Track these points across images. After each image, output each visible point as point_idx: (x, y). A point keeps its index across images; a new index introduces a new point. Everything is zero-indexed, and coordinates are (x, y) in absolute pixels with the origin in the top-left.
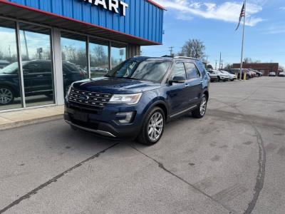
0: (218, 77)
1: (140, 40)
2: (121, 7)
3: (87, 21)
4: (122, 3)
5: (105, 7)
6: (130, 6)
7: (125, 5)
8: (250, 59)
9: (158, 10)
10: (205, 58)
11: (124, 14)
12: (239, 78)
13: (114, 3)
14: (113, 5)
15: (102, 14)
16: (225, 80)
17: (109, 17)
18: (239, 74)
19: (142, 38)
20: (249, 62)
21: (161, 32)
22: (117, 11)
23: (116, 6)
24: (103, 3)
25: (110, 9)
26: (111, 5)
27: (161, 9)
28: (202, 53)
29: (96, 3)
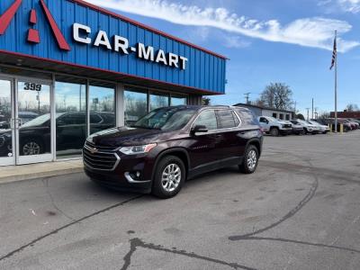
0: (305, 128)
1: (199, 91)
2: (180, 61)
3: (148, 77)
4: (181, 58)
5: (166, 63)
6: (190, 60)
7: (184, 59)
8: (356, 107)
9: (220, 60)
10: (293, 106)
11: (184, 68)
12: (333, 129)
13: (174, 58)
14: (173, 61)
15: (163, 70)
16: (315, 133)
17: (169, 72)
18: (334, 126)
19: (202, 89)
20: (354, 110)
21: (224, 82)
22: (176, 66)
23: (176, 62)
24: (164, 60)
25: (170, 64)
26: (171, 60)
27: (224, 59)
28: (289, 100)
29: (157, 61)
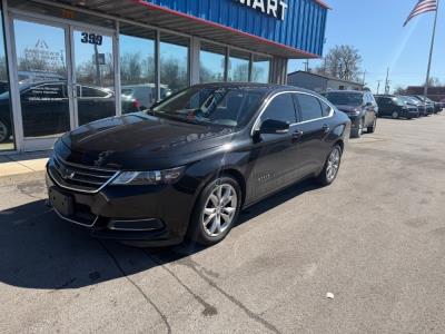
4: (281, 3)
5: (263, 10)
7: (284, 5)
8: (437, 80)
11: (282, 17)
13: (273, 3)
20: (435, 85)
21: (323, 41)
22: (275, 14)
23: (275, 8)
24: (261, 5)
25: (268, 12)
26: (270, 6)
27: (324, 9)
28: (356, 69)
29: (254, 6)
